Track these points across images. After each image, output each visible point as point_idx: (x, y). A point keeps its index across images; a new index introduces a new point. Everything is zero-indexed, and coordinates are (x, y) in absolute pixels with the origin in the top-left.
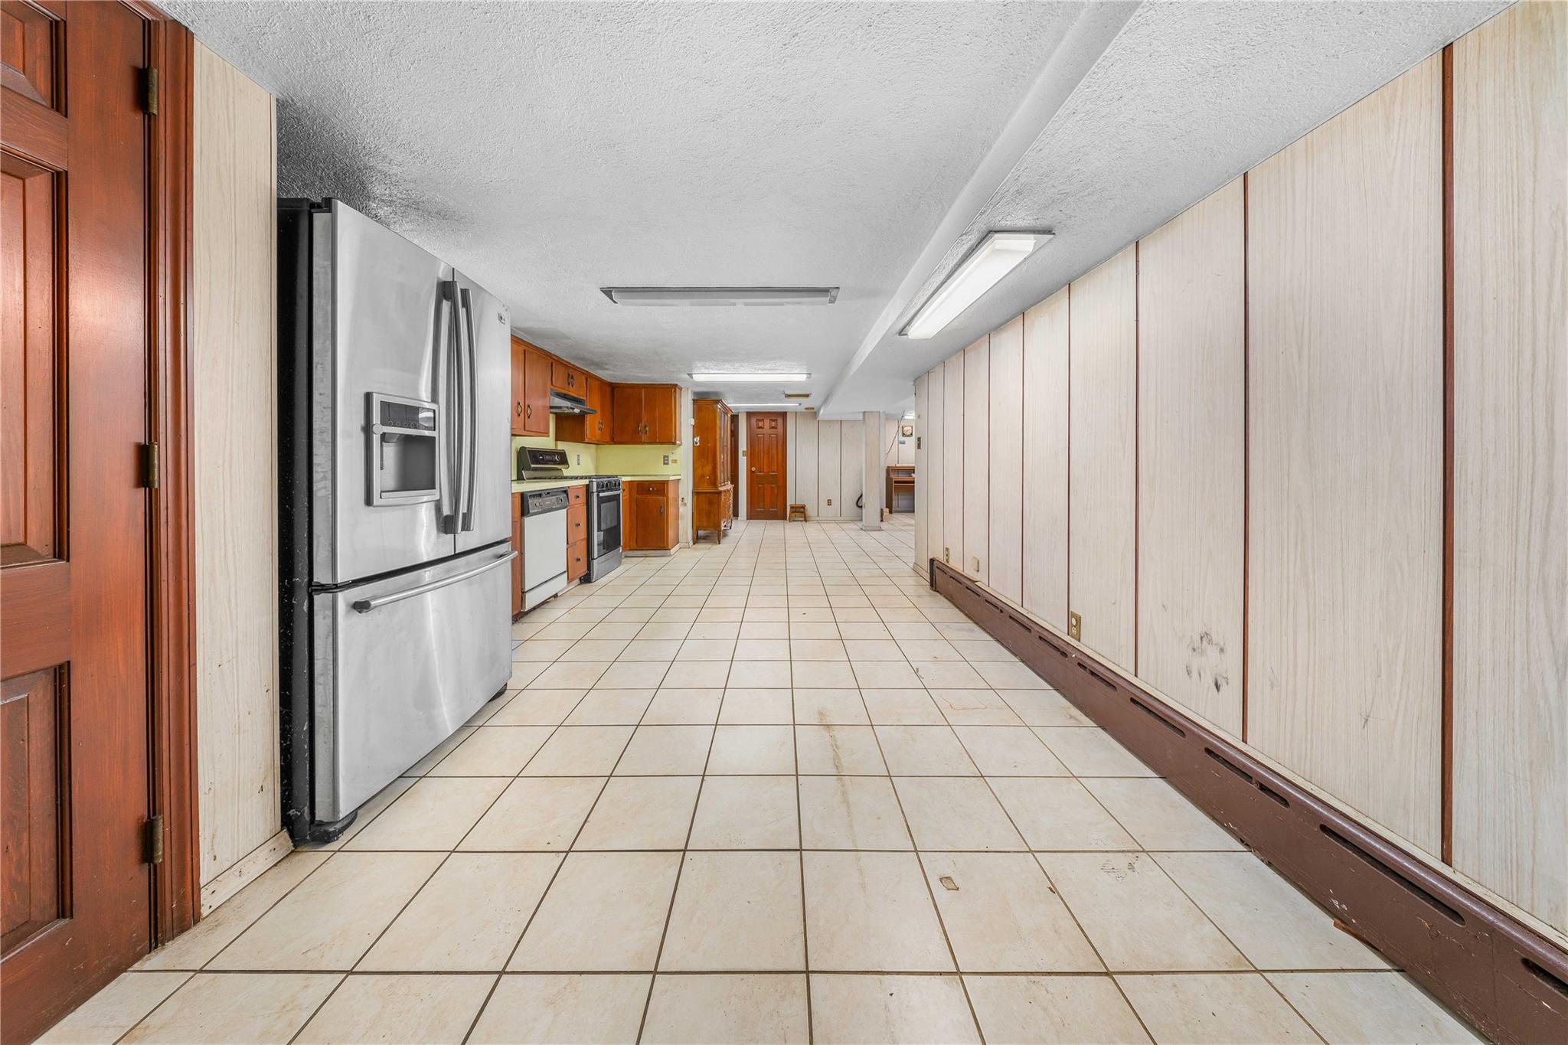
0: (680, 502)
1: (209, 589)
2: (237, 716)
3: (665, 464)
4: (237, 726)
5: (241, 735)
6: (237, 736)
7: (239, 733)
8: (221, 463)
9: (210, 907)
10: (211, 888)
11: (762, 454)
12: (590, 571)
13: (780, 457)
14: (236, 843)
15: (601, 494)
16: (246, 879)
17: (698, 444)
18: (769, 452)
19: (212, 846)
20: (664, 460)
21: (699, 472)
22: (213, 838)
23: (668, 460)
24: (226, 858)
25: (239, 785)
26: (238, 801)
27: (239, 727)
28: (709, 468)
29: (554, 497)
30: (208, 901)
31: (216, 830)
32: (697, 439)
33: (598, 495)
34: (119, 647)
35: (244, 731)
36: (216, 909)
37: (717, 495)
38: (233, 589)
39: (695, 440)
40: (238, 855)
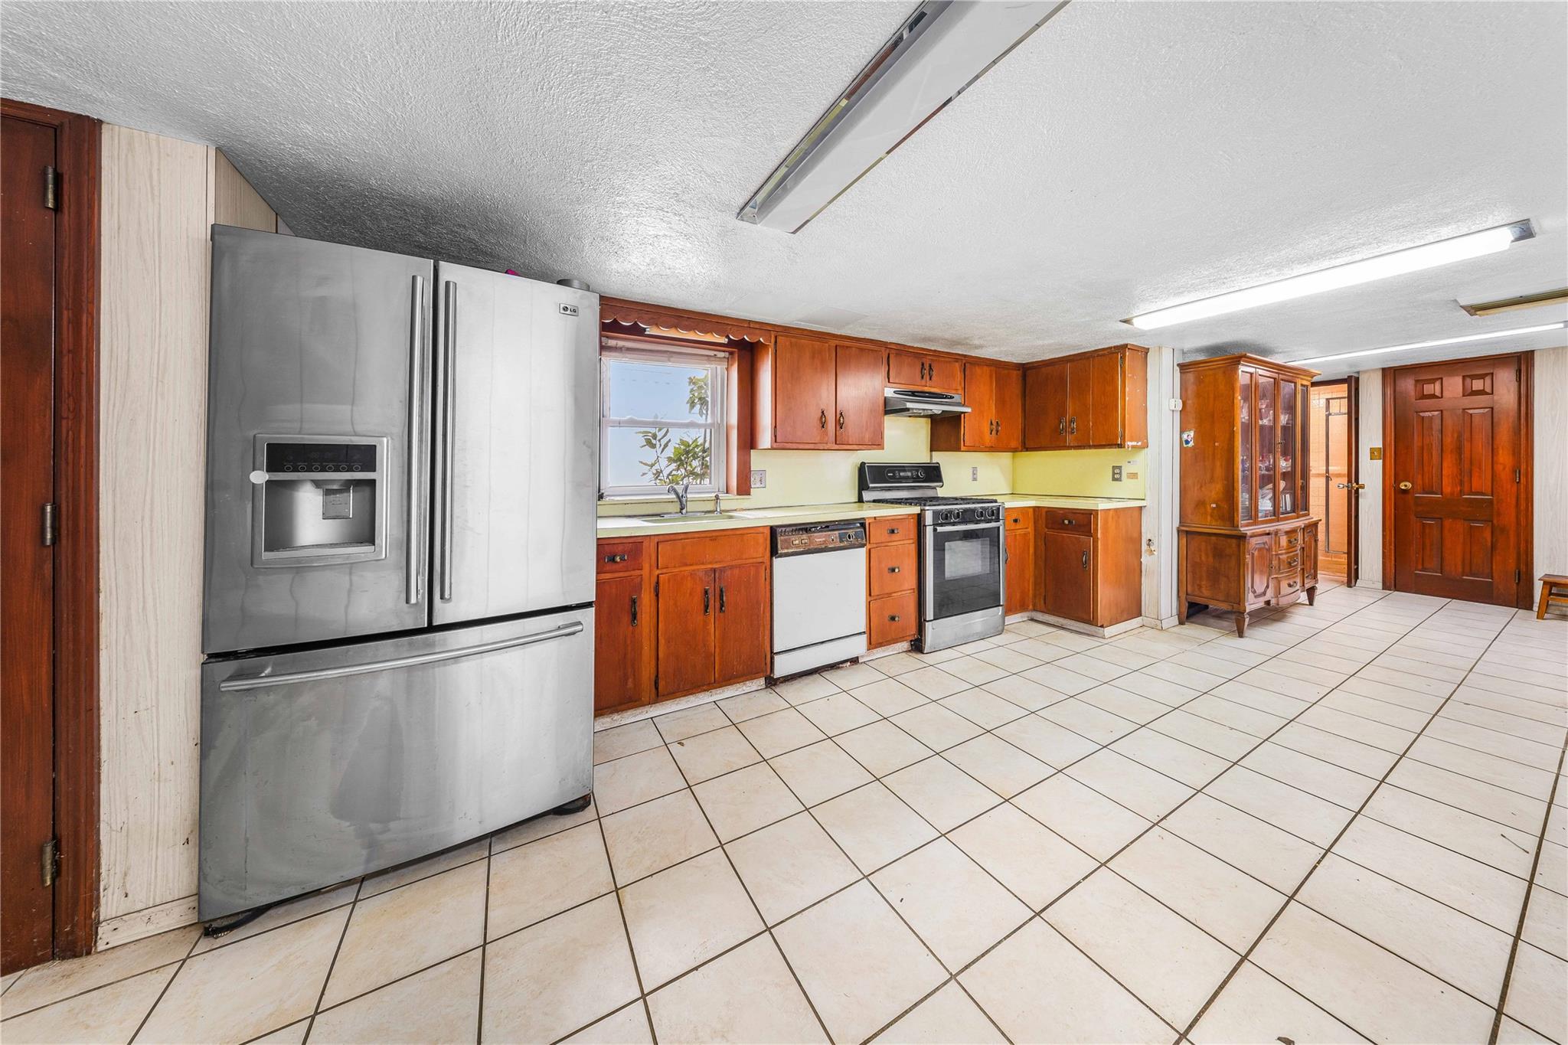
0: (1144, 547)
1: (124, 639)
2: (157, 763)
3: (1114, 479)
4: (157, 773)
5: (162, 784)
6: (157, 783)
7: (159, 781)
8: (140, 518)
9: (107, 943)
10: (115, 924)
11: (1435, 453)
12: (921, 636)
13: (1504, 458)
14: (152, 887)
15: (939, 529)
16: (152, 929)
17: (1191, 444)
18: (1459, 450)
19: (124, 882)
20: (1114, 474)
21: (1194, 494)
22: (126, 875)
23: (1120, 474)
24: (139, 899)
25: (158, 832)
26: (157, 846)
27: (159, 775)
28: (1216, 490)
29: (837, 532)
30: (106, 936)
31: (129, 869)
32: (1190, 435)
33: (935, 530)
34: (24, 683)
35: (165, 779)
36: (113, 948)
37: (1234, 542)
38: (153, 640)
39: (1185, 436)
40: (154, 899)
